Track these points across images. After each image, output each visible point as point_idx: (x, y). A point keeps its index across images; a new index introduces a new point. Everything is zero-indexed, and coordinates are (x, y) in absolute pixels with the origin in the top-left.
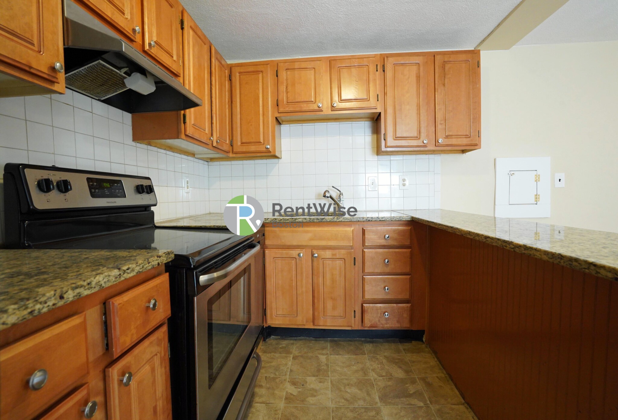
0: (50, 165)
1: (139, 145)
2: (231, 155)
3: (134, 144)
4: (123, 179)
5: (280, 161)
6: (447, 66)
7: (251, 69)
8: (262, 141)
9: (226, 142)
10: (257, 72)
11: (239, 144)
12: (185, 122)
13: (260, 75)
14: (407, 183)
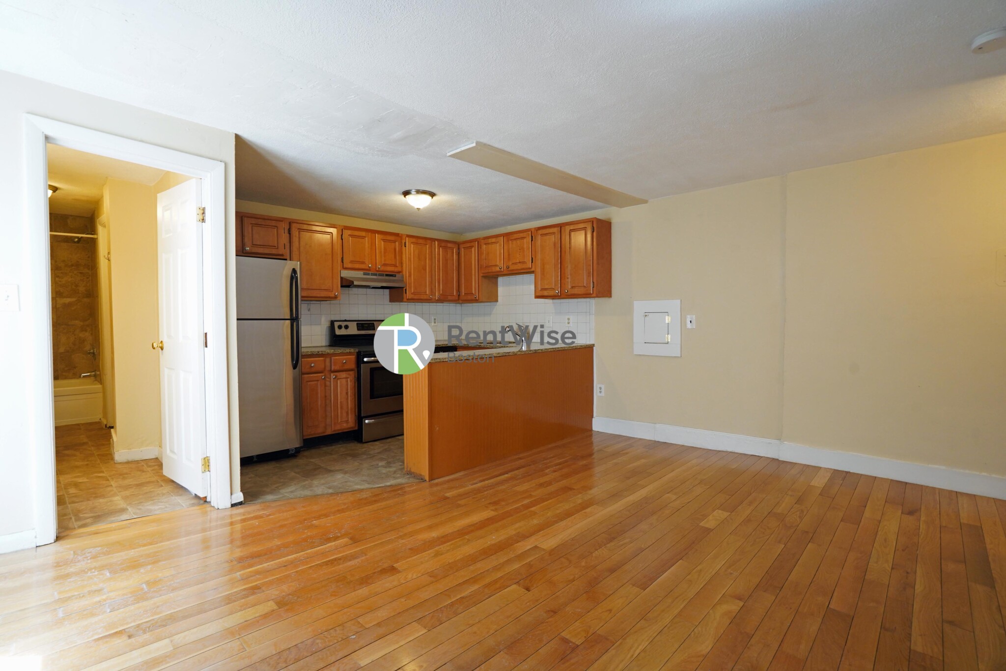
0: (344, 319)
1: (393, 303)
2: (460, 302)
3: (390, 303)
4: (375, 323)
5: (498, 303)
6: (573, 234)
7: (468, 245)
8: (474, 293)
9: (453, 294)
10: (471, 247)
11: (463, 294)
12: (406, 293)
13: (473, 249)
14: (571, 321)
